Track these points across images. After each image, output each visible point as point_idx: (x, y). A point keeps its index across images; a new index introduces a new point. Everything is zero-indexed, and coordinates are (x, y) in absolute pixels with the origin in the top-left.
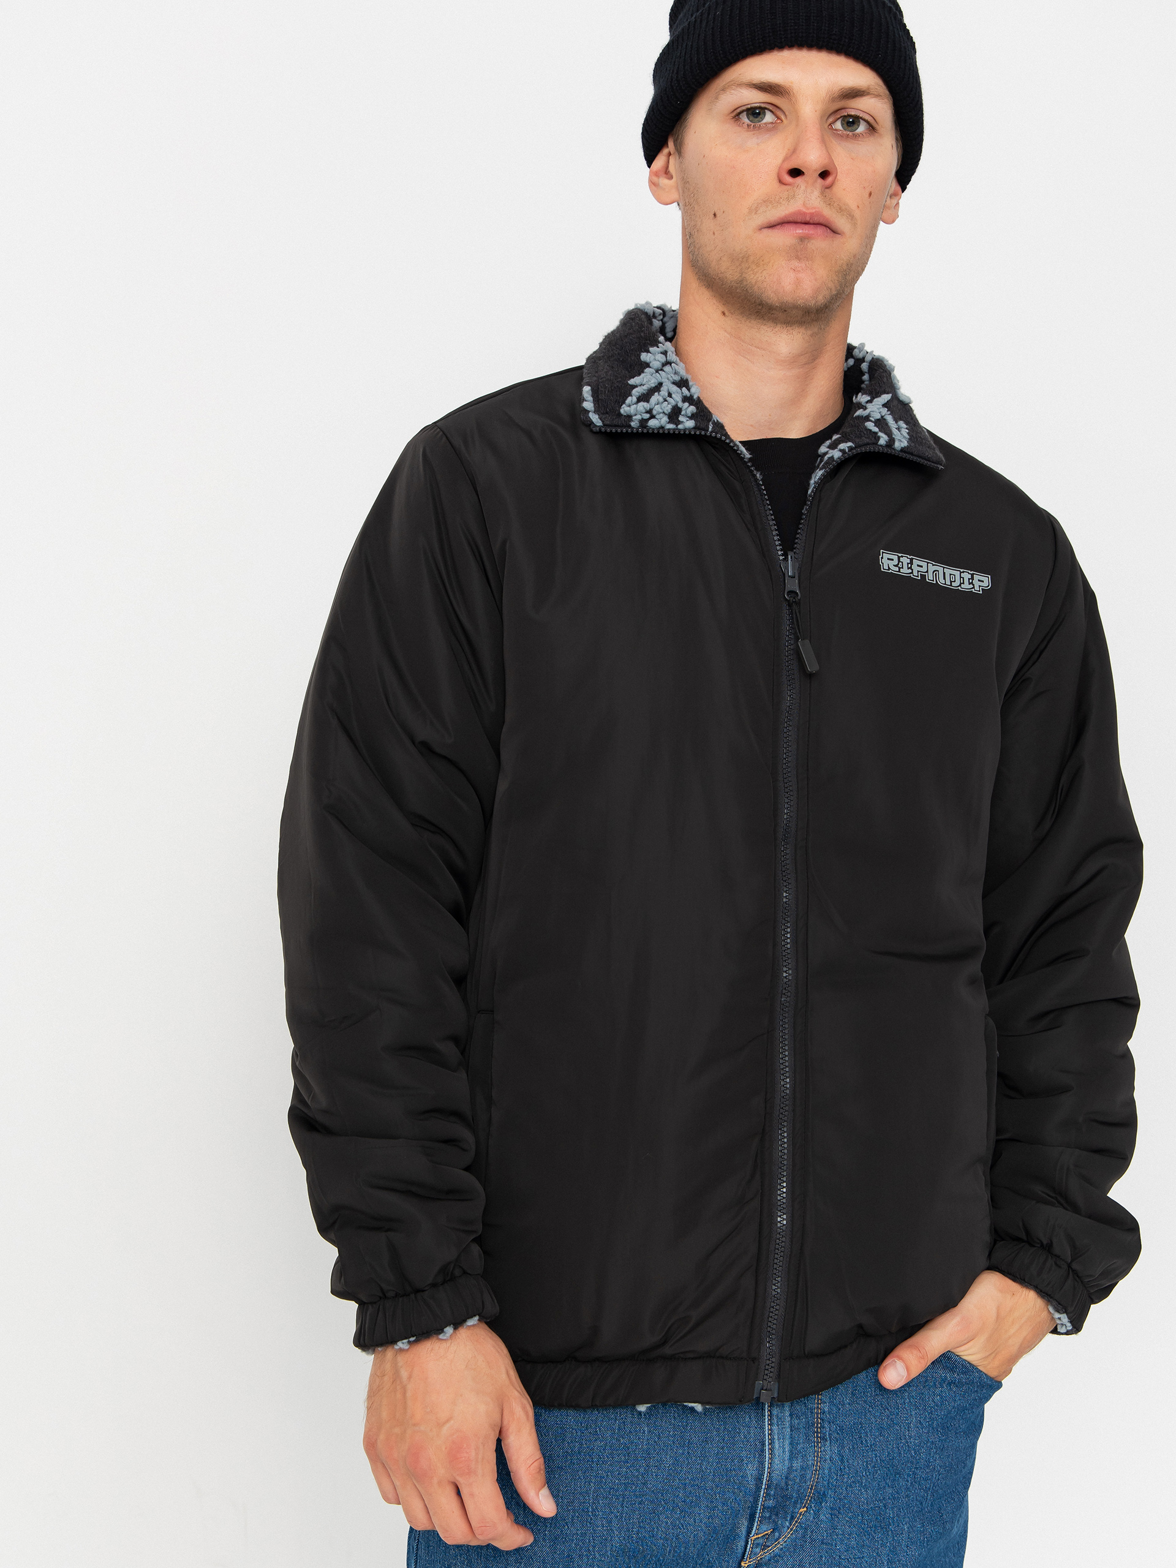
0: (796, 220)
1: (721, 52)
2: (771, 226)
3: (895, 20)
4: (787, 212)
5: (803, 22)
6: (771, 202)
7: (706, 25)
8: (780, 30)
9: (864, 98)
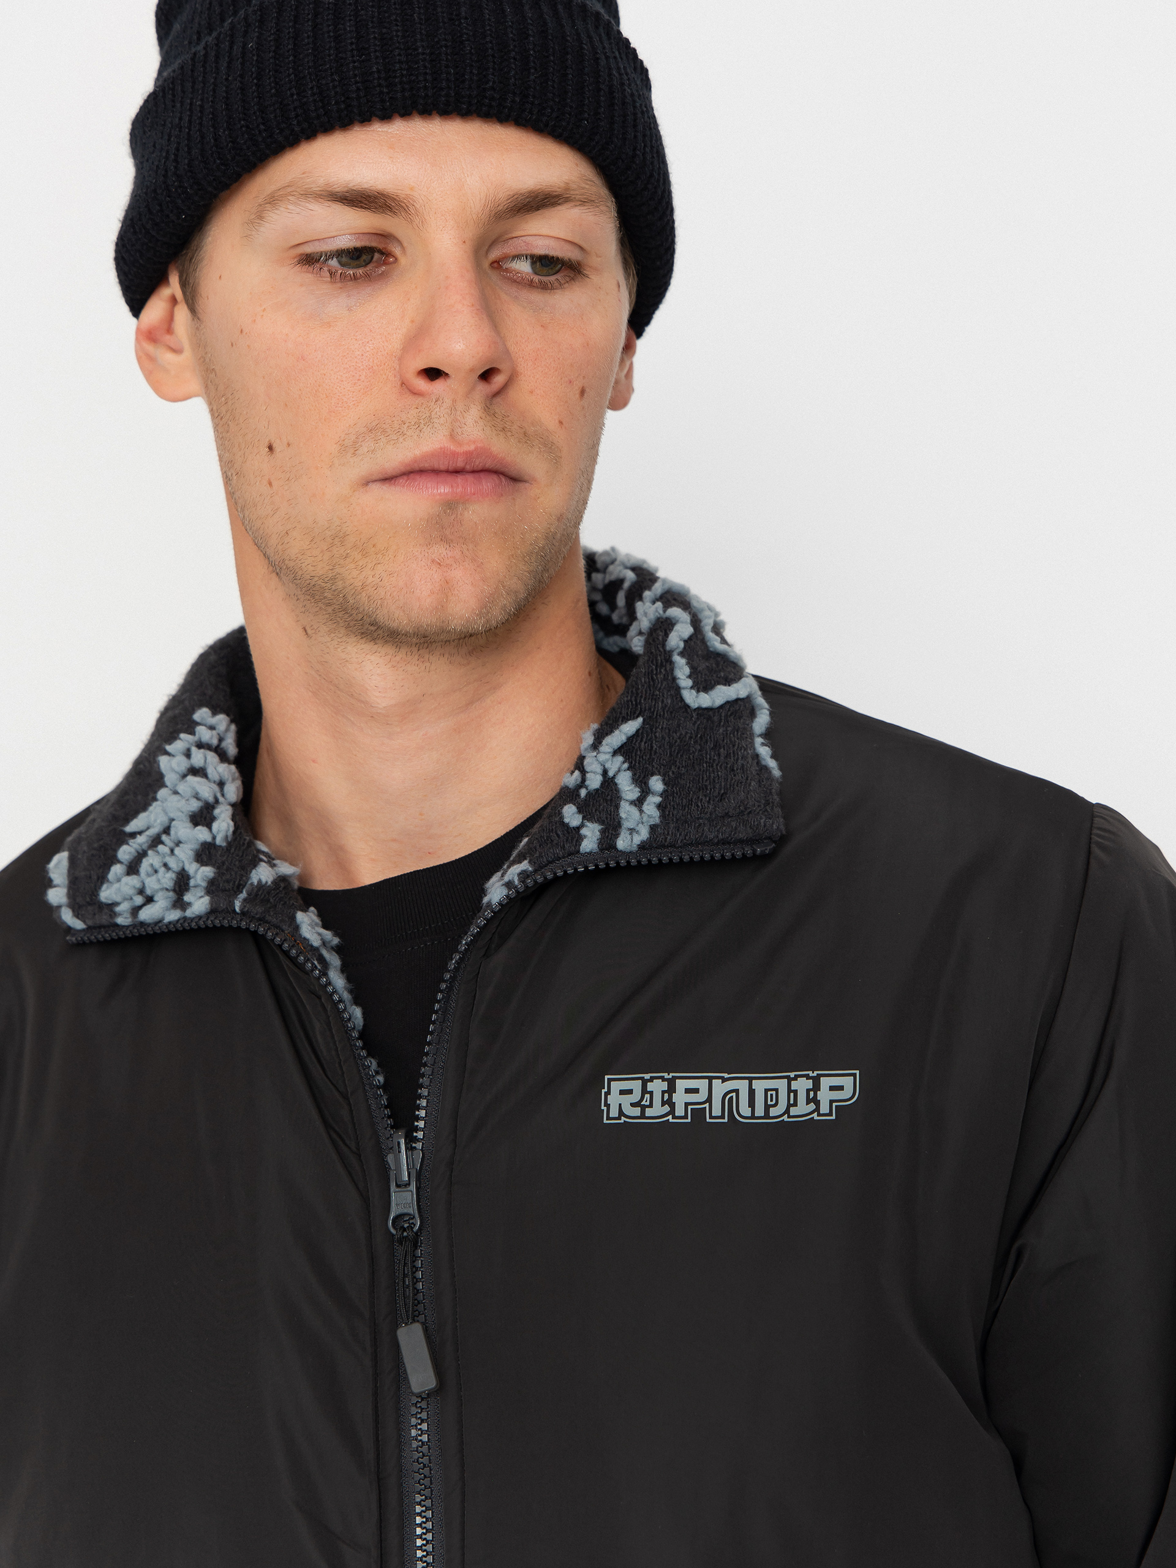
0: (436, 466)
1: (262, 127)
2: (388, 479)
3: (609, 38)
4: (417, 452)
5: (425, 67)
6: (384, 431)
7: (229, 67)
8: (380, 85)
9: (559, 208)
